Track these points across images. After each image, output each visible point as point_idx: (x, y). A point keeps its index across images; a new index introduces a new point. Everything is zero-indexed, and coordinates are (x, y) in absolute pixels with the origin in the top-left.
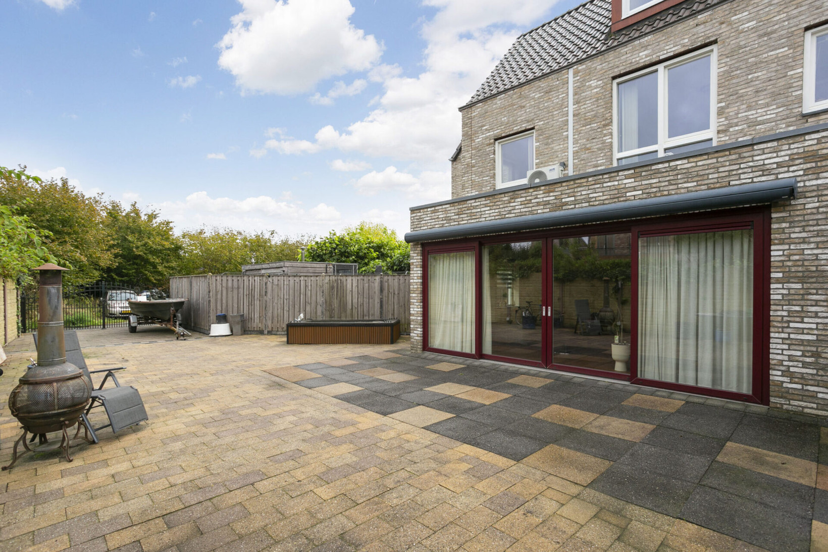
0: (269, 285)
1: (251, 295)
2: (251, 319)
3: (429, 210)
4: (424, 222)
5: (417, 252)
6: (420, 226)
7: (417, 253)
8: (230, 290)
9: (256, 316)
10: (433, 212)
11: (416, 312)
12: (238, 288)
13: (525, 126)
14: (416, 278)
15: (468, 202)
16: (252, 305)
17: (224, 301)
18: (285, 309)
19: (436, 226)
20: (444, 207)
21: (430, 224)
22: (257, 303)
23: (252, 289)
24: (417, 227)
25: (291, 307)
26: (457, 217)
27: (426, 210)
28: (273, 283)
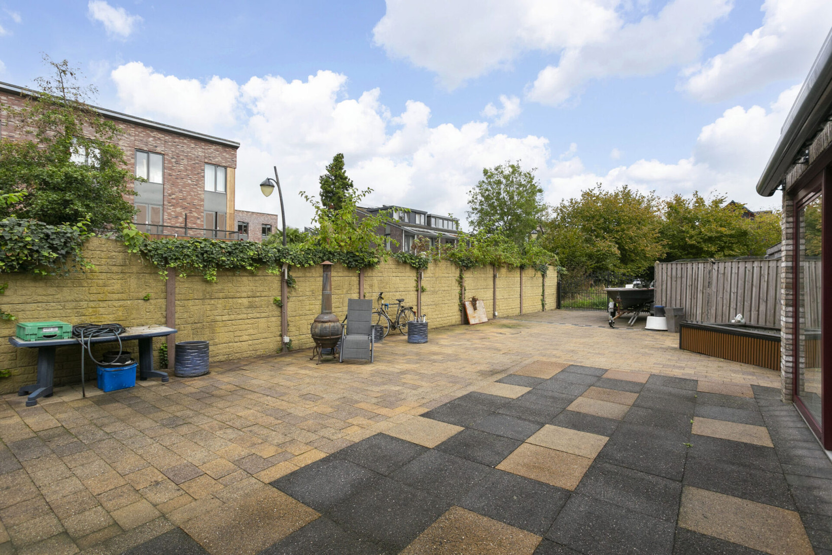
0: (715, 273)
1: (694, 287)
2: (693, 315)
8: (674, 279)
9: (698, 313)
12: (681, 277)
16: (694, 298)
17: (669, 292)
18: (732, 306)
22: (700, 296)
23: (695, 279)
25: (739, 304)
28: (718, 271)
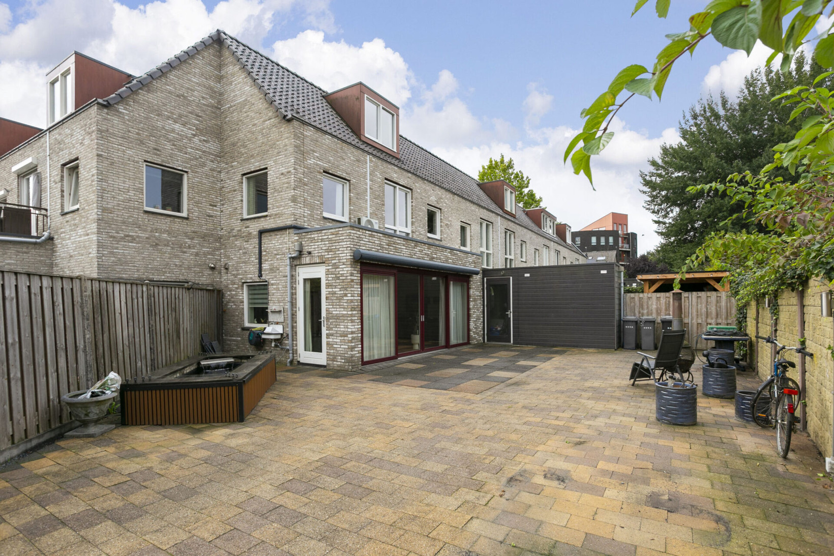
3: (367, 232)
4: (363, 242)
5: (357, 269)
6: (359, 244)
7: (357, 271)
10: (371, 236)
11: (356, 330)
13: (344, 175)
14: (356, 295)
15: (395, 238)
19: (373, 249)
20: (379, 234)
21: (368, 246)
24: (356, 245)
26: (387, 247)
27: (364, 231)
